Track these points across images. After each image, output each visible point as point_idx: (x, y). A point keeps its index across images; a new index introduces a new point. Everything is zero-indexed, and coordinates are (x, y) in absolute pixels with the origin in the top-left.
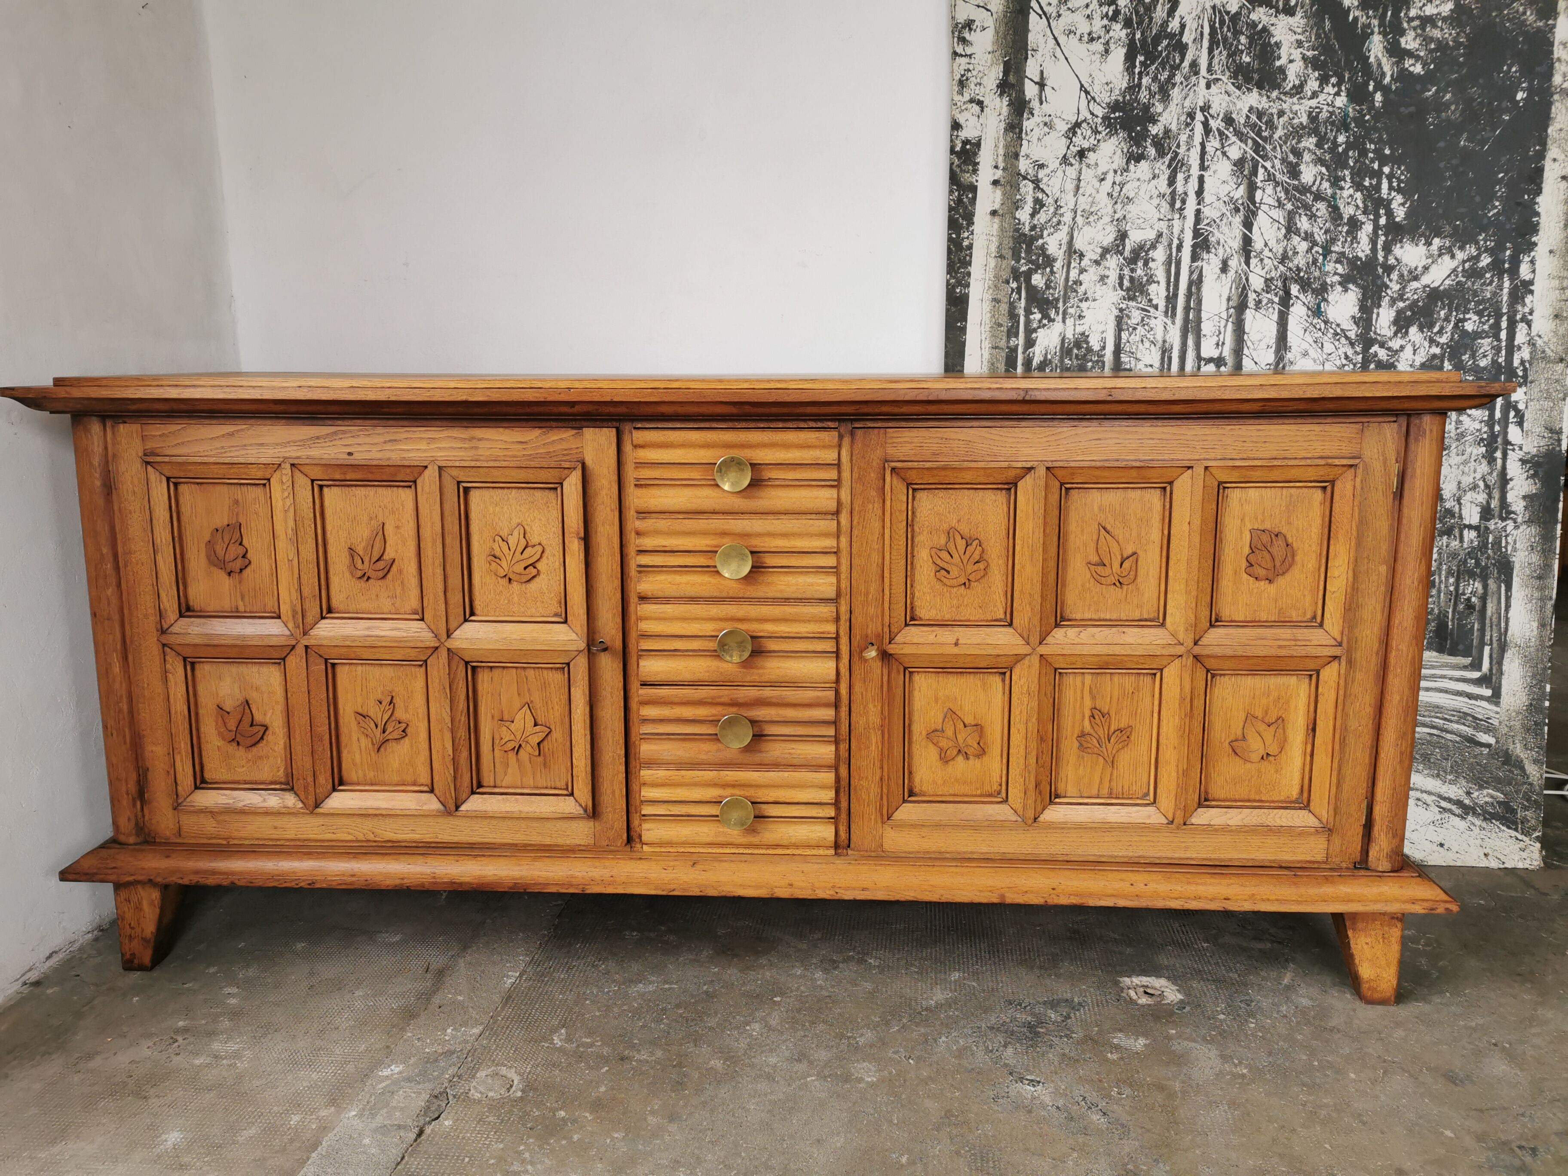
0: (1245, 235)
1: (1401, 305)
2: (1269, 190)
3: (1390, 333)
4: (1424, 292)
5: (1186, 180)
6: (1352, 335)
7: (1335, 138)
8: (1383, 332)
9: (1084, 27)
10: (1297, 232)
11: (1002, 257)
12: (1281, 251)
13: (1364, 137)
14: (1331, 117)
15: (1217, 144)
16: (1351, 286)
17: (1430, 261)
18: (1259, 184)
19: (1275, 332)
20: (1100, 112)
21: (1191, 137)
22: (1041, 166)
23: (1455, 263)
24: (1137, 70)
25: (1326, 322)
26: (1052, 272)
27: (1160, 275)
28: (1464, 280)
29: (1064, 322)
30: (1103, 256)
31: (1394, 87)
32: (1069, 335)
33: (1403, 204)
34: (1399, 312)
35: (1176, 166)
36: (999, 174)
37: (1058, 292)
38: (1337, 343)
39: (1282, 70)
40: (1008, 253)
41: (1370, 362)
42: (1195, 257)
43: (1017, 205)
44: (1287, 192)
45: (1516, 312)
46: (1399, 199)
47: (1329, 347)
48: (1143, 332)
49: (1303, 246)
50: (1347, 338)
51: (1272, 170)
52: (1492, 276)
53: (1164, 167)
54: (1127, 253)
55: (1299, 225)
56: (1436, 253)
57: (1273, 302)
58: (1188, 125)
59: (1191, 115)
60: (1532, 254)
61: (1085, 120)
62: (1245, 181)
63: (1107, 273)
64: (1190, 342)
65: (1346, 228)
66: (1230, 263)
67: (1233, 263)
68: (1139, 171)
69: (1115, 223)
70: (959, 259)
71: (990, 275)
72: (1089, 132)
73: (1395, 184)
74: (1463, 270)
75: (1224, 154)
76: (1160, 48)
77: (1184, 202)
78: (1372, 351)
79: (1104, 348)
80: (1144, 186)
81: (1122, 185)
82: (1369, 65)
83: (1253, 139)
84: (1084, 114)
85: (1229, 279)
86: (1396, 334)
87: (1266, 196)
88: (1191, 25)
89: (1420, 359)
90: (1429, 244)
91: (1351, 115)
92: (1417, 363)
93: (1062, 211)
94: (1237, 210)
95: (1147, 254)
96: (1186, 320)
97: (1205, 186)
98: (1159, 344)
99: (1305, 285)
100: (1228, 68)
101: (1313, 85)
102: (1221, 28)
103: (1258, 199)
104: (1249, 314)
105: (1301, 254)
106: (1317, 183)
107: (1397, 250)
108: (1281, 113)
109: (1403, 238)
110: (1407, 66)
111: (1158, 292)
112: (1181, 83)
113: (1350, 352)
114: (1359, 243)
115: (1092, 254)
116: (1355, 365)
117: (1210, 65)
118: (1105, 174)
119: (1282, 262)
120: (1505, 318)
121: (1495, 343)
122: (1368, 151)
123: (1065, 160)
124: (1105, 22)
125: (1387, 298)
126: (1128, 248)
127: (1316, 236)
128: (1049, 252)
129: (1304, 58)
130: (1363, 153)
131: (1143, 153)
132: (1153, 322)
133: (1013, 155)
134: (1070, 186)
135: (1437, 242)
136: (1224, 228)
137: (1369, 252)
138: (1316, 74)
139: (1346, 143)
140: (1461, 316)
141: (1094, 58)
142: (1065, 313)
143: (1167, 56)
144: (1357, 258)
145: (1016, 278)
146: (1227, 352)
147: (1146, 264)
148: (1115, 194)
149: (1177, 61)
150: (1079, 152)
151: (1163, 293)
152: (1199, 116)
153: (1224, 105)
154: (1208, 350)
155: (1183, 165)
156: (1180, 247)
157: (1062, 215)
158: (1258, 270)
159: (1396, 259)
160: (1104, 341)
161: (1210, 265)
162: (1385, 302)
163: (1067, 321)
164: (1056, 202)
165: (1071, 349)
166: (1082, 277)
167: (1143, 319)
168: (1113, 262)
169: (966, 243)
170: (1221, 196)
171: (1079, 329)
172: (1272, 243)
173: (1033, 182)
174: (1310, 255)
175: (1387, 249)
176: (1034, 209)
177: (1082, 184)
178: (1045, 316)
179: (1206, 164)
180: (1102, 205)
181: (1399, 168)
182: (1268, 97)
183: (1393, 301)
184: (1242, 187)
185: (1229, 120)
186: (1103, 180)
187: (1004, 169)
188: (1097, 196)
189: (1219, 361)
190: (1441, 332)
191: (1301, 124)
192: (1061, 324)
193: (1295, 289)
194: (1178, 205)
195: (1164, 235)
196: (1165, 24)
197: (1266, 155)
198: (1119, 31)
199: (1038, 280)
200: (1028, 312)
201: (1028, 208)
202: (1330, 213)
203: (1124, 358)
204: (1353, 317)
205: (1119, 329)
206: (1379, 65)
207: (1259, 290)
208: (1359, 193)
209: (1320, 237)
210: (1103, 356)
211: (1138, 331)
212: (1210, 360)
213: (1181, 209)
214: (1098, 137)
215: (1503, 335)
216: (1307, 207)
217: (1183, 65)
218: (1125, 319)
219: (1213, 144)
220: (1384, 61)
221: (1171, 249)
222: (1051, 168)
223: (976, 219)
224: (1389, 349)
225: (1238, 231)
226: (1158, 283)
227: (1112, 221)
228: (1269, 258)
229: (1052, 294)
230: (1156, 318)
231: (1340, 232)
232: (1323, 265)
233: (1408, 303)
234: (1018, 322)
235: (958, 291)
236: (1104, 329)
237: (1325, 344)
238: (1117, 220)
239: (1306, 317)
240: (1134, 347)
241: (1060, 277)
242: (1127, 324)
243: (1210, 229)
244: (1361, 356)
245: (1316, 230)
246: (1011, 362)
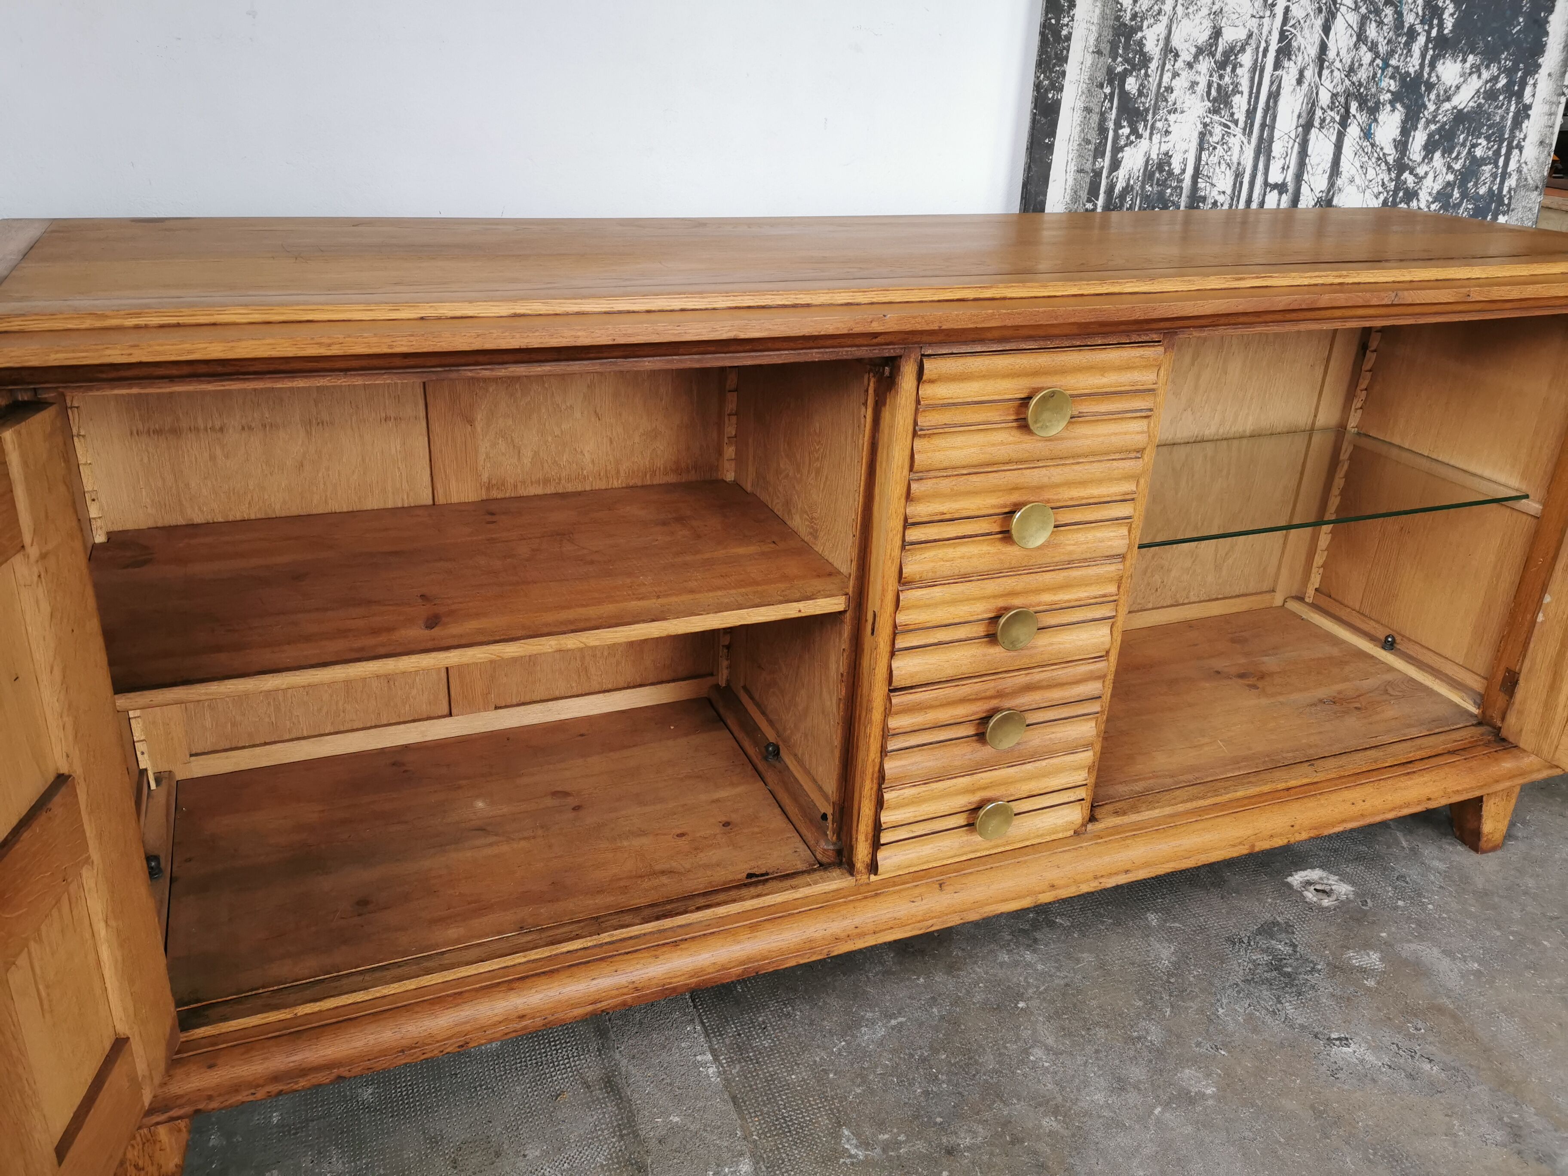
0: (1322, 40)
1: (1433, 127)
3: (1419, 159)
4: (1452, 114)
8: (1414, 157)
10: (1365, 41)
11: (1099, 52)
12: (1349, 63)
16: (1398, 105)
17: (1462, 80)
19: (1331, 155)
23: (1480, 83)
25: (1373, 145)
26: (1147, 75)
27: (1245, 84)
28: (1483, 101)
29: (1151, 139)
30: (1196, 57)
32: (1154, 156)
33: (1453, 15)
34: (1431, 136)
37: (1149, 102)
38: (1378, 169)
40: (1106, 48)
41: (1400, 190)
42: (1277, 65)
45: (1514, 137)
46: (1451, 8)
48: (1221, 152)
49: (1367, 57)
50: (1387, 163)
52: (1504, 99)
54: (1218, 56)
55: (1368, 32)
56: (1468, 71)
57: (1334, 122)
60: (1536, 76)
63: (1198, 79)
64: (1261, 166)
65: (1405, 39)
66: (1306, 73)
67: (1308, 74)
69: (1212, 17)
70: (1056, 54)
71: (1085, 76)
74: (1484, 92)
78: (1403, 178)
79: (1184, 171)
85: (1303, 93)
86: (1423, 159)
89: (1437, 187)
90: (1464, 61)
92: (1435, 191)
94: (1320, 10)
95: (1236, 58)
96: (1261, 138)
98: (1234, 168)
99: (1363, 103)
104: (1313, 134)
105: (1364, 67)
107: (1439, 67)
109: (1446, 54)
111: (1240, 103)
113: (1386, 179)
114: (1412, 57)
115: (1186, 56)
116: (1388, 194)
119: (1348, 75)
120: (1505, 143)
121: (1494, 170)
125: (1424, 119)
126: (1220, 49)
127: (1380, 46)
128: (1146, 49)
132: (1232, 141)
135: (1471, 58)
136: (1306, 32)
137: (1417, 67)
140: (1474, 141)
142: (1153, 127)
144: (1408, 74)
145: (1111, 82)
146: (1290, 176)
147: (1234, 70)
151: (1245, 107)
154: (1275, 177)
156: (1266, 50)
158: (1328, 83)
159: (1438, 77)
160: (1185, 162)
161: (1289, 75)
162: (1420, 126)
163: (1154, 137)
165: (1153, 173)
166: (1174, 83)
167: (1223, 135)
168: (1205, 65)
169: (1064, 32)
171: (1164, 148)
172: (1343, 52)
174: (1371, 68)
175: (1433, 66)
178: (1134, 131)
183: (1428, 122)
189: (1281, 188)
190: (1457, 158)
192: (1147, 141)
193: (1354, 106)
195: (1254, 36)
199: (1131, 84)
200: (1118, 126)
202: (1395, 20)
203: (1201, 184)
204: (1395, 140)
205: (1201, 148)
207: (1325, 107)
210: (1182, 181)
211: (1217, 151)
212: (1275, 186)
213: (1273, 5)
215: (1501, 163)
216: (1377, 12)
218: (1208, 136)
221: (1257, 53)
224: (1416, 176)
225: (1317, 35)
226: (1242, 93)
227: (1209, 14)
228: (1339, 70)
229: (1144, 103)
230: (1234, 136)
231: (1400, 43)
232: (1380, 80)
233: (1438, 125)
234: (1106, 138)
235: (1050, 96)
236: (1187, 148)
237: (1369, 169)
238: (1215, 13)
239: (1358, 139)
240: (1211, 170)
241: (1153, 81)
242: (1208, 143)
243: (1294, 31)
244: (1394, 183)
245: (1381, 39)
246: (1093, 192)
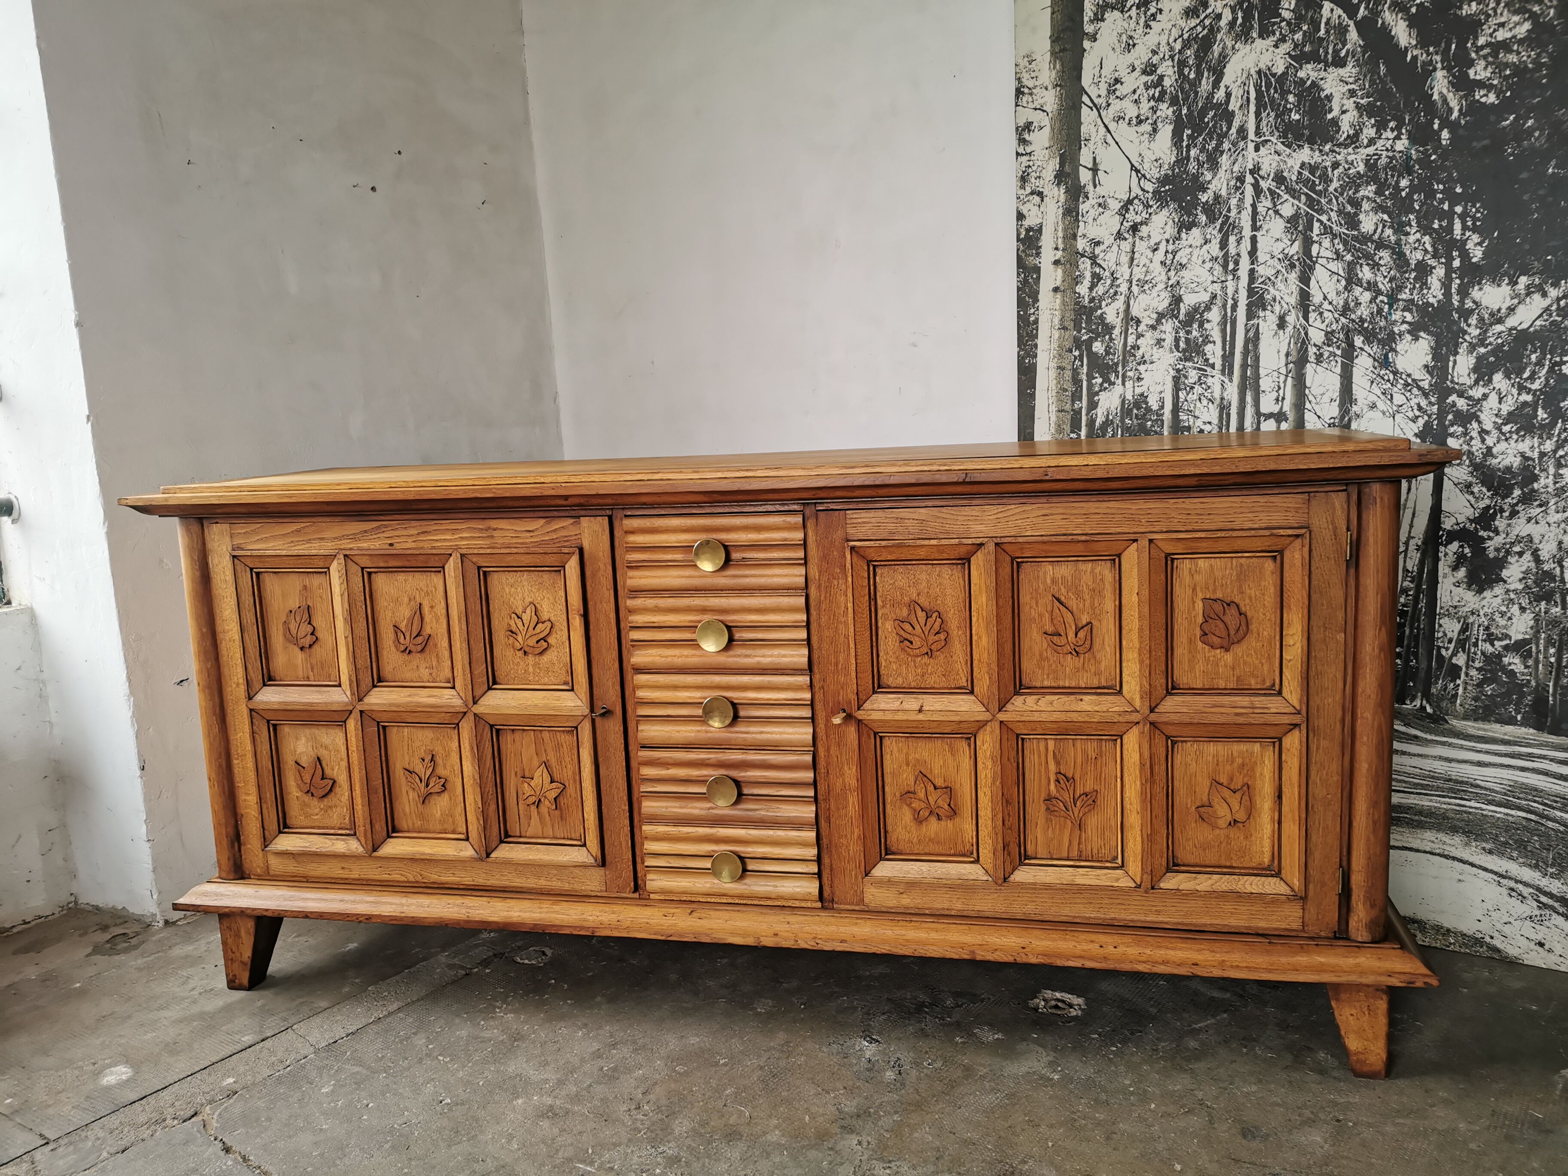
0: (1301, 289)
1: (1482, 350)
2: (1326, 243)
3: (1469, 382)
4: (1510, 335)
5: (1238, 242)
6: (1425, 385)
7: (1397, 182)
8: (1461, 380)
9: (1132, 112)
10: (1359, 283)
11: (1065, 328)
12: (1341, 303)
13: (1430, 178)
14: (1391, 162)
15: (1269, 204)
16: (1422, 334)
17: (1516, 301)
18: (1315, 238)
19: (1338, 385)
20: (1149, 187)
21: (1241, 200)
22: (1098, 243)
23: (1548, 301)
24: (1185, 144)
26: (1111, 339)
27: (1216, 335)
28: (1560, 319)
29: (1123, 384)
30: (1159, 321)
31: (1463, 122)
32: (1129, 396)
33: (1480, 244)
34: (1479, 358)
35: (1228, 229)
36: (1059, 254)
37: (1117, 357)
38: (1408, 394)
39: (1335, 122)
40: (1071, 325)
41: (1448, 413)
42: (1250, 315)
43: (1077, 281)
44: (1345, 243)
46: (1476, 238)
47: (1399, 399)
48: (1200, 391)
49: (1367, 296)
50: (1419, 388)
51: (1328, 223)
53: (1215, 232)
54: (1181, 317)
55: (1360, 275)
56: (1523, 292)
57: (1335, 355)
58: (1237, 188)
59: (1241, 179)
61: (1136, 197)
62: (1300, 237)
63: (1163, 336)
64: (1249, 398)
65: (1413, 275)
66: (1287, 318)
67: (1291, 319)
68: (1191, 238)
69: (1169, 289)
70: (1027, 333)
71: (1055, 345)
72: (1141, 207)
73: (1469, 223)
74: (1558, 309)
75: (1277, 212)
76: (1206, 120)
77: (1237, 263)
78: (1450, 400)
79: (1162, 407)
80: (1196, 252)
81: (1174, 253)
82: (1434, 103)
83: (1306, 194)
84: (1136, 191)
85: (1287, 335)
86: (1476, 382)
87: (1323, 249)
88: (1237, 92)
89: (1508, 408)
90: (1513, 283)
91: (1414, 157)
92: (1504, 412)
93: (1118, 282)
94: (1293, 266)
95: (1202, 316)
96: (1244, 377)
97: (1259, 245)
98: (1218, 401)
99: (1370, 337)
100: (1277, 128)
101: (1369, 132)
102: (1268, 90)
103: (1314, 253)
104: (1309, 368)
105: (1364, 304)
106: (1379, 230)
107: (1475, 293)
108: (1336, 165)
109: (1481, 279)
110: (1477, 97)
111: (1214, 352)
112: (1230, 150)
113: (1424, 403)
114: (1429, 288)
115: (1148, 320)
116: (1430, 416)
117: (1258, 127)
118: (1158, 244)
119: (1343, 314)
122: (1436, 191)
123: (1119, 236)
124: (1152, 103)
125: (1465, 344)
126: (1183, 311)
127: (1380, 285)
128: (1108, 321)
129: (1358, 107)
130: (1431, 194)
131: (1194, 221)
132: (1210, 381)
133: (1071, 236)
134: (1125, 259)
135: (1523, 280)
136: (1280, 285)
137: (1441, 297)
138: (1373, 121)
139: (1410, 186)
140: (1558, 359)
141: (1143, 138)
142: (1124, 376)
143: (1214, 126)
144: (1428, 304)
145: (1078, 347)
146: (1287, 406)
147: (1201, 325)
148: (1168, 262)
149: (1224, 129)
150: (1132, 226)
151: (1219, 352)
152: (1249, 179)
153: (1274, 165)
154: (1269, 407)
155: (1233, 229)
156: (1234, 307)
157: (1118, 286)
158: (1318, 323)
159: (1474, 302)
160: (1162, 400)
161: (1267, 323)
162: (1463, 348)
163: (1127, 383)
164: (1112, 274)
165: (1131, 410)
166: (1139, 342)
167: (1200, 377)
168: (1168, 326)
169: (1032, 318)
170: (1275, 254)
171: (1138, 391)
172: (1332, 296)
173: (1090, 258)
174: (1374, 305)
175: (1464, 292)
176: (1092, 282)
177: (1136, 256)
178: (1106, 379)
179: (1258, 224)
180: (1156, 273)
181: (1475, 207)
182: (1321, 151)
183: (1472, 348)
184: (1297, 243)
185: (1280, 178)
186: (1156, 250)
187: (1063, 250)
188: (1151, 265)
189: (1280, 417)
190: (1532, 378)
191: (1358, 173)
192: (1121, 387)
193: (1358, 341)
194: (1231, 266)
195: (1218, 297)
196: (1211, 95)
197: (1321, 209)
198: (1166, 110)
199: (1098, 347)
200: (1090, 377)
201: (1087, 283)
202: (1395, 260)
203: (1183, 416)
204: (1426, 366)
205: (1177, 389)
206: (1445, 100)
207: (1320, 344)
208: (1427, 237)
209: (1384, 285)
210: (1162, 415)
211: (1195, 391)
212: (1271, 415)
213: (1235, 270)
214: (1149, 211)
216: (1368, 257)
217: (1231, 132)
218: (1183, 379)
219: (1265, 203)
220: (1450, 96)
221: (1225, 310)
222: (1106, 244)
223: (1040, 297)
224: (1469, 398)
225: (1295, 286)
226: (1214, 342)
227: (1166, 288)
228: (1330, 311)
229: (1112, 360)
230: (1213, 377)
231: (1408, 279)
232: (1390, 314)
233: (1489, 347)
234: (1081, 387)
235: (1027, 361)
236: (1162, 389)
237: (1395, 395)
238: (1171, 286)
239: (1372, 369)
240: (1192, 405)
241: (1119, 343)
242: (1184, 384)
243: (1266, 287)
244: (1436, 406)
245: (1379, 279)
246: (1076, 425)
